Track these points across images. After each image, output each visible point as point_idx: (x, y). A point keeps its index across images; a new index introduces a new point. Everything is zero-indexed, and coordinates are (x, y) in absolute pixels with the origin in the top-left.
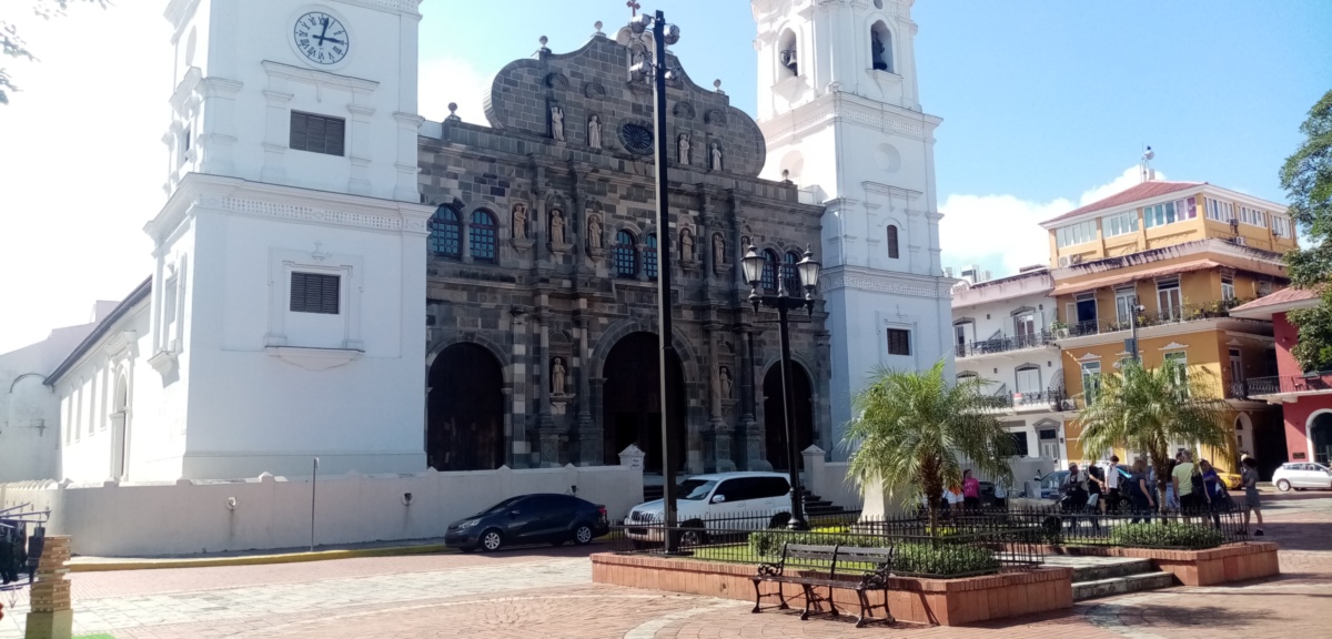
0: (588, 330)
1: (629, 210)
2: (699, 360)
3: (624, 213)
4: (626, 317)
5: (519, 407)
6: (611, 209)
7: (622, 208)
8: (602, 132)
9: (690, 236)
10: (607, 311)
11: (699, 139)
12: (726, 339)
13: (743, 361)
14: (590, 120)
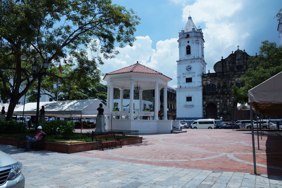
0: (229, 99)
3: (237, 80)
5: (218, 111)
6: (235, 80)
7: (236, 80)
14: (230, 67)
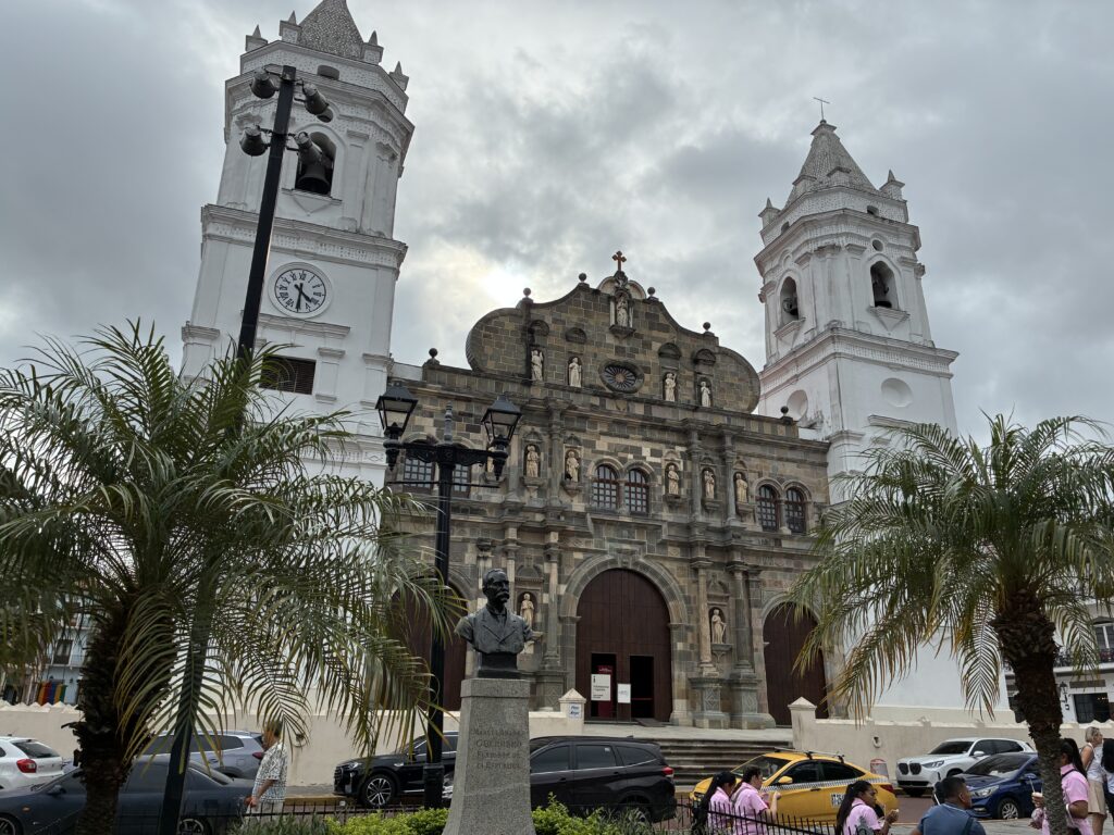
0: (560, 564)
1: (610, 445)
2: (687, 600)
4: (605, 553)
6: (591, 444)
7: (603, 444)
8: (581, 372)
9: (677, 471)
10: (583, 546)
11: (687, 378)
12: (718, 579)
13: (738, 603)
14: (571, 361)
